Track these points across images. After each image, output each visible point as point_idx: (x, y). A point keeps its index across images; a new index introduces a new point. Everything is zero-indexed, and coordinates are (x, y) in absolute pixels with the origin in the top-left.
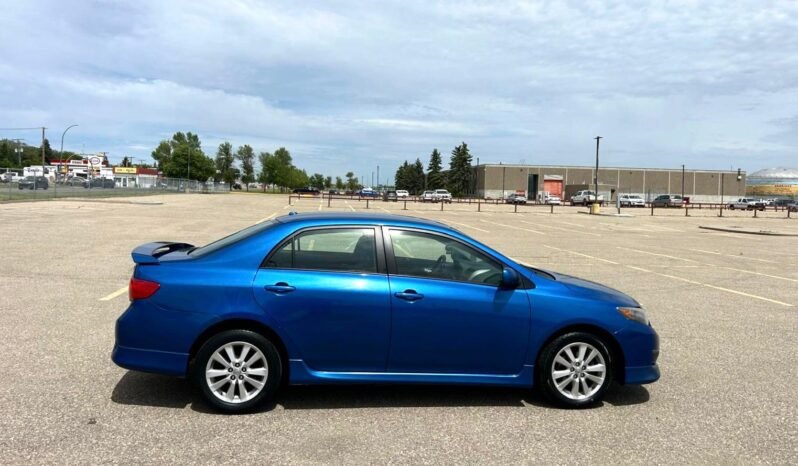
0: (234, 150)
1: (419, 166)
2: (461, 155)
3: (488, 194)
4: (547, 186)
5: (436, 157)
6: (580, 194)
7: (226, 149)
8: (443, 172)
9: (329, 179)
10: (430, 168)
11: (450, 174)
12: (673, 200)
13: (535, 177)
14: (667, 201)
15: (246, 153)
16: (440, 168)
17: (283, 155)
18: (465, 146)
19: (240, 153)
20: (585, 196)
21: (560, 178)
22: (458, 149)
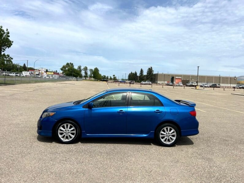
0: (82, 68)
1: (136, 73)
2: (150, 70)
3: (159, 82)
4: (177, 80)
5: (142, 71)
6: (190, 83)
7: (80, 67)
8: (144, 75)
9: (108, 77)
10: (140, 74)
11: (147, 76)
12: (218, 85)
13: (173, 77)
14: (215, 85)
15: (86, 69)
16: (143, 74)
17: (96, 70)
18: (151, 68)
19: (84, 69)
20: (191, 84)
21: (180, 78)
22: (149, 69)
